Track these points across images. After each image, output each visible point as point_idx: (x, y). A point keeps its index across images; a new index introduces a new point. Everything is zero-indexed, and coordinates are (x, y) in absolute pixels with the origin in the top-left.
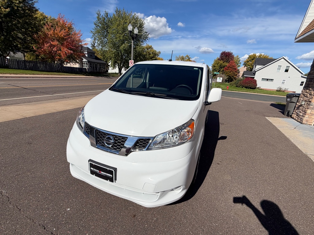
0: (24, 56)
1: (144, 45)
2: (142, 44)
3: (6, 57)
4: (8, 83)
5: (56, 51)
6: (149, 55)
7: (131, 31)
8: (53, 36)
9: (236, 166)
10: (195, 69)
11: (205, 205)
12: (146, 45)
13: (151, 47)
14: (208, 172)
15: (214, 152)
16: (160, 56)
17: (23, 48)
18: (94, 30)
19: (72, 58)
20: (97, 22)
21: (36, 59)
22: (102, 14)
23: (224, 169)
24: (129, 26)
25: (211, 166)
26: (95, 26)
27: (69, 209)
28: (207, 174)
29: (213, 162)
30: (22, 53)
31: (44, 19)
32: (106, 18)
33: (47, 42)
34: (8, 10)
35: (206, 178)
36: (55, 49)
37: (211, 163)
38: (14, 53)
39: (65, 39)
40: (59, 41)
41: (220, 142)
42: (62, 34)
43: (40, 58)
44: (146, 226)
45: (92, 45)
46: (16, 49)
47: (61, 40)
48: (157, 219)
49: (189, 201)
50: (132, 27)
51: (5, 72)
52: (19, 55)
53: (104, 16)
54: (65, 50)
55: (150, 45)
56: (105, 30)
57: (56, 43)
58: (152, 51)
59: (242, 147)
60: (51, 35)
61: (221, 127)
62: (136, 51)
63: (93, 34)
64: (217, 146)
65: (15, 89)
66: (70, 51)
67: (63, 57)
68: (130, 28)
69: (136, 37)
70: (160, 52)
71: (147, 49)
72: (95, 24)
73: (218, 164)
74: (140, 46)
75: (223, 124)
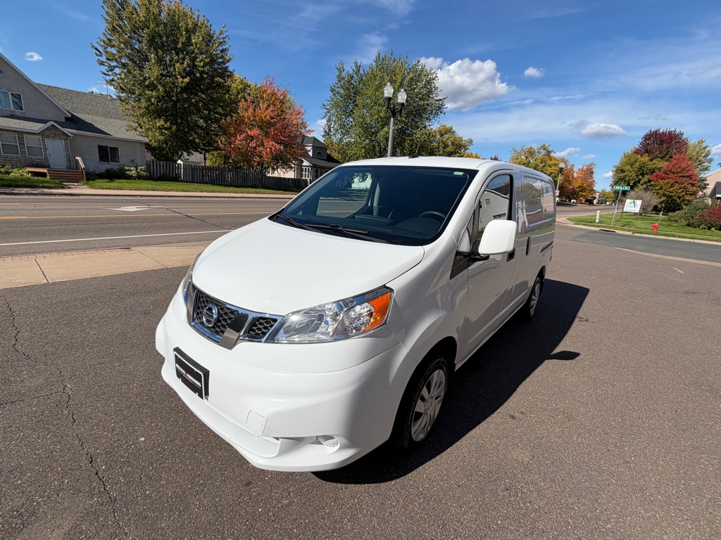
0: (205, 159)
1: (434, 125)
2: (427, 124)
3: (176, 161)
4: (168, 207)
5: (255, 148)
6: (445, 148)
7: (389, 99)
8: (252, 119)
9: (563, 431)
10: (456, 173)
11: (420, 504)
12: (439, 126)
13: (449, 131)
14: (471, 429)
15: (518, 387)
16: (471, 150)
17: (203, 144)
18: (328, 103)
19: (282, 159)
20: (336, 86)
21: (225, 163)
22: (349, 68)
23: (521, 432)
25: (489, 419)
26: (331, 94)
27: (143, 439)
28: (467, 436)
29: (498, 411)
30: (201, 153)
31: (245, 88)
32: (355, 76)
33: (241, 132)
34: (187, 80)
35: (458, 443)
36: (253, 144)
37: (493, 412)
38: (189, 154)
39: (273, 125)
40: (262, 129)
41: (548, 365)
42: (265, 113)
43: (231, 161)
44: (260, 510)
45: (326, 132)
46: (191, 147)
47: (265, 126)
48: (291, 503)
49: (383, 485)
50: (393, 90)
51: (170, 188)
52: (196, 158)
53: (351, 72)
54: (270, 144)
55: (448, 125)
56: (351, 99)
57: (255, 132)
58: (452, 139)
59: (613, 386)
60: (249, 119)
61: (576, 328)
62: (413, 140)
63: (326, 111)
64: (536, 372)
65: (173, 217)
66: (278, 146)
67: (266, 158)
68: (388, 91)
69: (401, 110)
70: (471, 142)
71: (442, 135)
72: (332, 90)
73: (513, 417)
74: (421, 129)
75: (587, 321)
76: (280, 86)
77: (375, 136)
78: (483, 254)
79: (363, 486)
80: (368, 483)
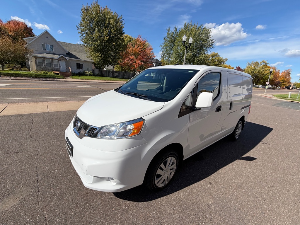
0: (114, 68)
1: (209, 53)
2: (205, 52)
3: (103, 69)
4: (97, 86)
5: (132, 63)
6: (214, 63)
7: (185, 42)
8: (131, 52)
9: (234, 193)
12: (211, 53)
13: (216, 55)
14: (188, 186)
15: (218, 170)
16: (227, 63)
17: (113, 62)
18: (163, 44)
19: (142, 68)
20: (166, 37)
21: (122, 69)
22: (172, 30)
23: (212, 191)
24: (184, 37)
25: (198, 183)
26: (164, 41)
27: (57, 171)
28: (185, 188)
29: (205, 179)
30: (112, 66)
31: (131, 40)
32: (175, 33)
33: (127, 57)
34: (108, 38)
35: (180, 191)
36: (131, 62)
37: (201, 180)
38: (108, 66)
39: (139, 54)
40: (135, 56)
41: (238, 161)
42: (137, 49)
43: (124, 69)
44: (88, 204)
45: (162, 56)
46: (109, 63)
47: (136, 55)
48: (100, 204)
49: (140, 203)
50: (186, 38)
51: (99, 79)
52: (110, 67)
53: (173, 31)
54: (138, 62)
55: (216, 53)
56: (172, 43)
57: (133, 57)
58: (217, 59)
59: (269, 175)
60: (130, 52)
61: (259, 147)
62: (199, 59)
63: (162, 48)
64: (230, 165)
65: (98, 90)
66: (141, 63)
67: (136, 67)
68: (184, 38)
69: (190, 46)
70: (226, 60)
71: (213, 57)
72: (165, 39)
73: (210, 183)
74: (202, 54)
75: (266, 143)
76: (143, 39)
77: (182, 58)
78: (198, 108)
79: (131, 202)
80: (134, 201)
